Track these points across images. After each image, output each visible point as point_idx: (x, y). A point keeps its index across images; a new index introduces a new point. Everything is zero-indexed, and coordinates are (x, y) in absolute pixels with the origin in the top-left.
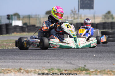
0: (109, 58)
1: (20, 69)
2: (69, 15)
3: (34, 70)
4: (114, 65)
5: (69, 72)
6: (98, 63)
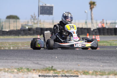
0: (74, 60)
2: (29, 20)
3: (3, 69)
4: (79, 66)
5: (38, 71)
6: (64, 64)
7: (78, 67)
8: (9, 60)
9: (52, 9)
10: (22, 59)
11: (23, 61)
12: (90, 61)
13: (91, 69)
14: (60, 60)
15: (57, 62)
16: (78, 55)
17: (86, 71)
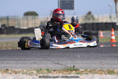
0: (98, 58)
1: (7, 70)
3: (21, 71)
4: (103, 64)
5: (59, 72)
6: (87, 63)
7: (102, 66)
8: (27, 61)
9: (72, 3)
10: (42, 59)
11: (42, 61)
12: (116, 59)
13: (116, 67)
14: (83, 59)
15: (79, 61)
16: (102, 52)
17: (111, 70)
